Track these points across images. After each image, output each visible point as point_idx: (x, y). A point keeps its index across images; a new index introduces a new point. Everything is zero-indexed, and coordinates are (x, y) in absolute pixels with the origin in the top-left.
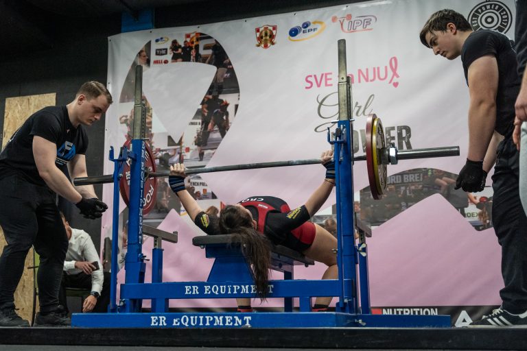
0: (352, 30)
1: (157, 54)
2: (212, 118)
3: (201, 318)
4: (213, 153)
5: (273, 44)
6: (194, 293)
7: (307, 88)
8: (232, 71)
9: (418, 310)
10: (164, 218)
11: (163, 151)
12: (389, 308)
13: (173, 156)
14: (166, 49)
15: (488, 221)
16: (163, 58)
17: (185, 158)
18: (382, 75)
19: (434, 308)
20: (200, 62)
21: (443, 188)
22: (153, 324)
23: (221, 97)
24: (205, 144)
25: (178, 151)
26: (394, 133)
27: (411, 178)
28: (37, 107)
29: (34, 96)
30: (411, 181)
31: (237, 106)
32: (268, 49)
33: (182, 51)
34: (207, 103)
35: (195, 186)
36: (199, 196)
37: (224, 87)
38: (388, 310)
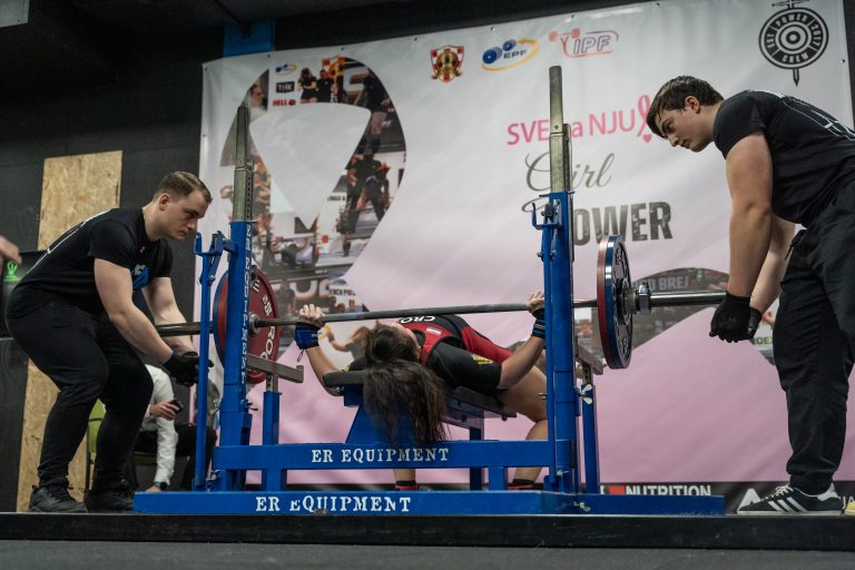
0: (580, 53)
1: (278, 91)
2: (364, 189)
3: (334, 499)
4: (365, 245)
5: (457, 74)
6: (325, 461)
7: (510, 143)
8: (394, 117)
9: (681, 487)
11: (287, 240)
12: (636, 484)
13: (302, 248)
14: (293, 83)
16: (287, 97)
17: (321, 251)
18: (627, 124)
19: (705, 484)
20: (344, 102)
22: (259, 509)
23: (378, 157)
24: (353, 230)
25: (311, 240)
26: (645, 214)
27: (670, 284)
28: (93, 172)
29: (87, 156)
30: (670, 288)
31: (401, 172)
32: (450, 83)
33: (318, 86)
34: (355, 166)
35: (336, 296)
36: (343, 311)
37: (382, 141)
38: (634, 487)
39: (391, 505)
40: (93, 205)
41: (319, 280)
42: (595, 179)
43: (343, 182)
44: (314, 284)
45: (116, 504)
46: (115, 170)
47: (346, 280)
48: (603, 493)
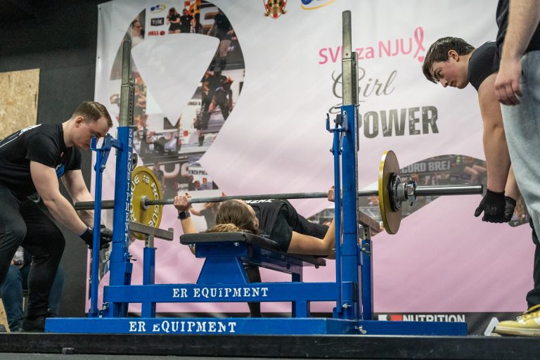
1: (152, 24)
2: (214, 97)
3: (183, 323)
4: (215, 138)
5: (283, 12)
6: (182, 296)
7: (321, 63)
8: (236, 43)
9: (443, 316)
11: (158, 134)
12: (411, 314)
13: (169, 140)
14: (163, 19)
15: (523, 216)
16: (159, 29)
17: (182, 142)
18: (406, 49)
19: (461, 314)
20: (200, 33)
21: (473, 178)
22: (131, 330)
23: (224, 73)
24: (206, 127)
25: (175, 134)
26: (419, 115)
27: (437, 166)
28: (19, 84)
29: (15, 72)
30: (436, 169)
31: (241, 84)
32: (278, 19)
33: (181, 21)
34: (208, 80)
35: (193, 175)
36: (198, 186)
37: (227, 61)
38: (409, 316)
39: (223, 327)
40: (18, 108)
41: (181, 164)
42: (381, 89)
43: (199, 91)
44: (177, 166)
46: (34, 83)
47: (201, 164)
48: (386, 320)
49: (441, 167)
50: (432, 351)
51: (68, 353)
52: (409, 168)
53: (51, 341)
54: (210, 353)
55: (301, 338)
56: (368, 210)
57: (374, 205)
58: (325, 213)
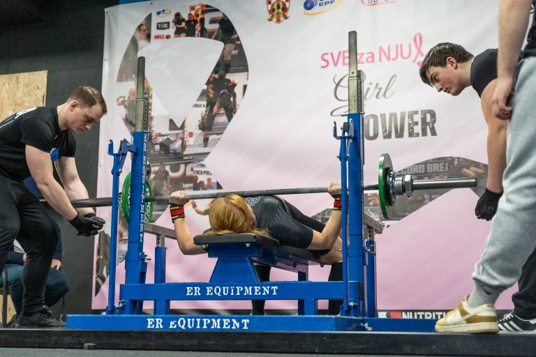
0: (373, 3)
1: (158, 28)
2: (218, 99)
3: (198, 320)
4: (219, 139)
5: (286, 18)
6: (196, 294)
7: (322, 67)
8: (240, 47)
9: (441, 313)
10: (164, 210)
11: (163, 136)
12: (410, 311)
13: (174, 141)
14: (168, 23)
16: (165, 33)
17: (187, 143)
18: (406, 53)
20: (205, 37)
22: (149, 327)
23: (228, 76)
24: (210, 129)
25: (181, 135)
26: (418, 118)
27: (435, 168)
28: (27, 86)
29: (23, 74)
30: (435, 171)
31: (245, 87)
32: (281, 24)
33: (186, 25)
34: (212, 83)
35: (198, 175)
36: (203, 186)
37: (231, 65)
38: (408, 313)
39: (236, 324)
41: (186, 164)
42: (381, 93)
43: (204, 94)
44: (182, 166)
45: (43, 322)
46: (42, 85)
47: (205, 164)
48: (386, 317)
49: (439, 168)
50: (434, 347)
51: (90, 348)
52: (408, 170)
53: (73, 337)
54: (225, 349)
55: (311, 334)
56: (369, 210)
57: (374, 205)
58: (326, 213)
